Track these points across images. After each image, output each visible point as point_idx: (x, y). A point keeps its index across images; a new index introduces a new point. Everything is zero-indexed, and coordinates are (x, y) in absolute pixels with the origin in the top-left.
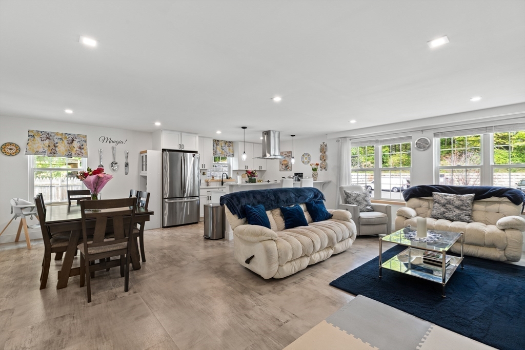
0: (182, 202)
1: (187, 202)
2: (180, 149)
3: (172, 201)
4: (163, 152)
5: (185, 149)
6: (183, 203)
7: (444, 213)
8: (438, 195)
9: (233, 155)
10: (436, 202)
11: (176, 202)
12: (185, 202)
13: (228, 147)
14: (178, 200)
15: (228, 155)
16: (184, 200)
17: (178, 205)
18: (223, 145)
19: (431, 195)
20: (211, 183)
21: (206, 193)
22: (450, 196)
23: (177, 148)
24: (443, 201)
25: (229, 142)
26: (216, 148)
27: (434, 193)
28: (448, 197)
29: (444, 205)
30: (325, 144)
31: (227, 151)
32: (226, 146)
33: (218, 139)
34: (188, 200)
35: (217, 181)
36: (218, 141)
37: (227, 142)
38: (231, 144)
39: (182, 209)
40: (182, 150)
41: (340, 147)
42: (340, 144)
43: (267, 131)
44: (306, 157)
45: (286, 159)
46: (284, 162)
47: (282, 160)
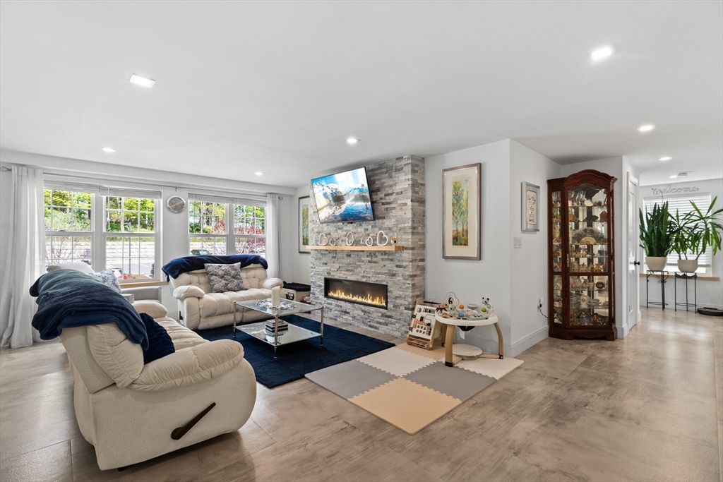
7: (227, 284)
8: (212, 267)
10: (212, 275)
19: (203, 267)
22: (225, 267)
24: (221, 273)
27: (206, 265)
28: (223, 268)
29: (222, 277)
41: (13, 183)
42: (13, 176)
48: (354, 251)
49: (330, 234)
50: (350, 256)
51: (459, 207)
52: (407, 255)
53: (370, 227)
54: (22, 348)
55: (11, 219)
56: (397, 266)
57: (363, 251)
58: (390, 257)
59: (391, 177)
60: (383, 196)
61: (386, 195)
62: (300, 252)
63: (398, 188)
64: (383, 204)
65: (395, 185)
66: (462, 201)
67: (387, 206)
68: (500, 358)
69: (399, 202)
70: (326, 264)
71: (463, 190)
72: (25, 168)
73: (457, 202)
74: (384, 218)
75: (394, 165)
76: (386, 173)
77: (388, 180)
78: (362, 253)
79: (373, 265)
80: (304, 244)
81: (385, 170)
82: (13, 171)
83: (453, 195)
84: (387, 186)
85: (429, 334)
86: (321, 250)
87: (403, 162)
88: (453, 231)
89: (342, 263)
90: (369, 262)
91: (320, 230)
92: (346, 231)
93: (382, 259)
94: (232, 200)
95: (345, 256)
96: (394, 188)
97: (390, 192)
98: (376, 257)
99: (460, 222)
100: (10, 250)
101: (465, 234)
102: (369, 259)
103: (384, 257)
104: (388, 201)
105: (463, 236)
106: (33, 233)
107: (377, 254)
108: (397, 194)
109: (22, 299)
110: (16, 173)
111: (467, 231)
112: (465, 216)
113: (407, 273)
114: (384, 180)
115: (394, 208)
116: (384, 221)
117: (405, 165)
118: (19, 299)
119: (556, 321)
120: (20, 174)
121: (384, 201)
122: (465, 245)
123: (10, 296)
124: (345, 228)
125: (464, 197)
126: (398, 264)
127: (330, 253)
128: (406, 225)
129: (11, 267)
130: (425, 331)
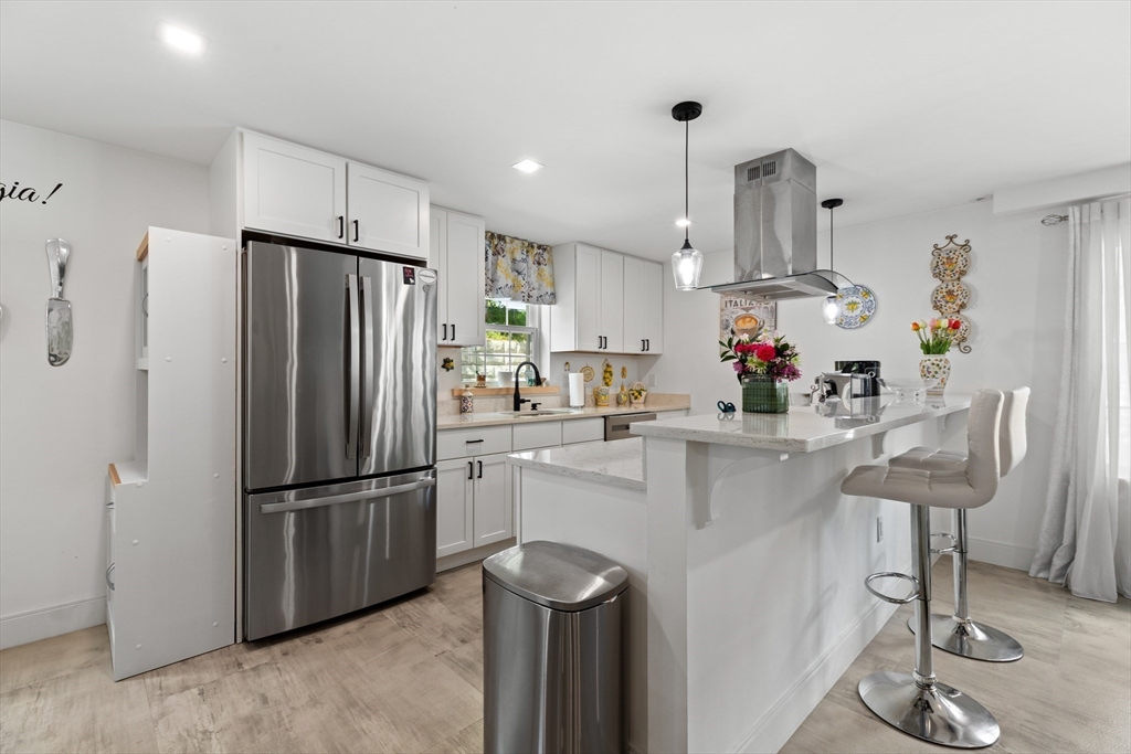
0: (356, 503)
1: (379, 500)
2: (342, 242)
3: (310, 503)
4: (244, 244)
5: (365, 243)
6: (362, 507)
9: (553, 294)
11: (327, 507)
12: (369, 500)
13: (535, 267)
14: (337, 497)
15: (535, 294)
16: (365, 493)
17: (336, 518)
18: (519, 256)
20: (476, 403)
21: (464, 450)
23: (328, 236)
25: (539, 247)
26: (495, 265)
30: (960, 241)
31: (533, 278)
32: (531, 260)
33: (503, 233)
34: (383, 491)
35: (498, 393)
36: (501, 238)
37: (531, 245)
38: (546, 255)
39: (358, 534)
40: (353, 245)
41: (1072, 242)
42: (1072, 229)
43: (766, 157)
44: (850, 299)
45: (750, 312)
46: (741, 325)
47: (734, 316)
54: (1091, 602)
55: (1068, 319)
72: (1096, 206)
82: (1071, 218)
100: (1065, 383)
106: (1114, 348)
109: (1092, 493)
110: (1078, 221)
118: (1086, 493)
120: (1085, 221)
123: (1066, 481)
129: (1068, 420)
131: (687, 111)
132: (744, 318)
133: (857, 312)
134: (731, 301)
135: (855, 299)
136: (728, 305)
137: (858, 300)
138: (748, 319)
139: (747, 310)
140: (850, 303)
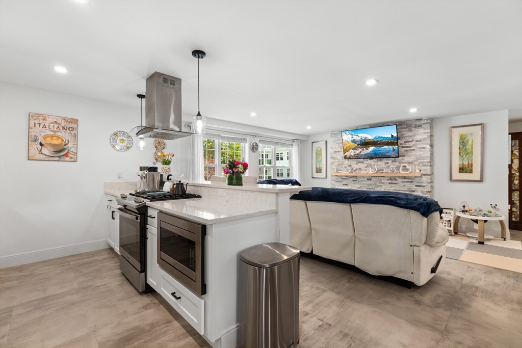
43: (172, 77)
44: (121, 138)
45: (57, 134)
46: (49, 140)
47: (43, 134)
48: (374, 176)
49: (351, 166)
50: (371, 179)
51: (465, 150)
52: (426, 179)
53: (391, 161)
56: (416, 186)
57: (384, 177)
58: (410, 180)
59: (411, 131)
60: (403, 142)
61: (405, 142)
62: (313, 178)
63: (417, 138)
64: (403, 147)
65: (414, 136)
66: (467, 146)
67: (406, 149)
68: (504, 240)
69: (418, 146)
70: (347, 185)
71: (468, 140)
73: (464, 146)
74: (404, 156)
75: (413, 124)
76: (406, 128)
77: (408, 133)
78: (382, 178)
79: (393, 185)
80: (317, 172)
81: (405, 126)
82: (191, 127)
83: (460, 143)
84: (407, 137)
85: (450, 227)
86: (342, 176)
87: (422, 122)
88: (460, 165)
89: (363, 184)
90: (390, 183)
91: (341, 163)
92: (366, 164)
93: (402, 182)
94: (277, 143)
95: (366, 179)
96: (413, 138)
97: (410, 140)
98: (397, 180)
99: (465, 159)
101: (470, 166)
102: (390, 181)
103: (404, 180)
104: (408, 145)
105: (468, 167)
107: (397, 178)
108: (416, 141)
110: (193, 128)
111: (472, 165)
112: (470, 155)
113: (426, 190)
114: (404, 133)
115: (414, 150)
116: (404, 158)
117: (424, 124)
119: (514, 219)
121: (404, 146)
122: (470, 173)
124: (365, 162)
125: (470, 143)
126: (417, 184)
127: (350, 178)
128: (424, 161)
130: (446, 225)
131: (199, 53)
132: (52, 137)
133: (125, 144)
134: (40, 124)
135: (123, 138)
136: (37, 126)
137: (125, 139)
138: (55, 138)
139: (55, 132)
140: (121, 140)
